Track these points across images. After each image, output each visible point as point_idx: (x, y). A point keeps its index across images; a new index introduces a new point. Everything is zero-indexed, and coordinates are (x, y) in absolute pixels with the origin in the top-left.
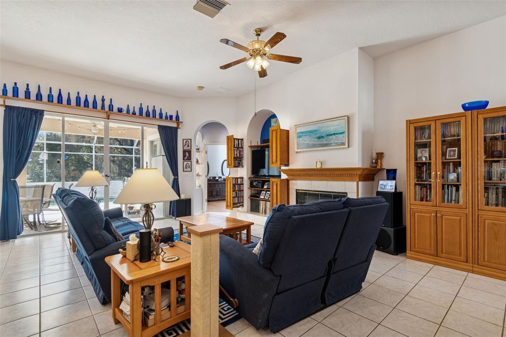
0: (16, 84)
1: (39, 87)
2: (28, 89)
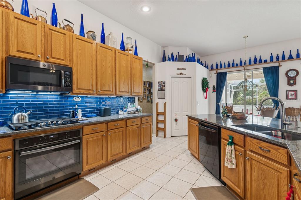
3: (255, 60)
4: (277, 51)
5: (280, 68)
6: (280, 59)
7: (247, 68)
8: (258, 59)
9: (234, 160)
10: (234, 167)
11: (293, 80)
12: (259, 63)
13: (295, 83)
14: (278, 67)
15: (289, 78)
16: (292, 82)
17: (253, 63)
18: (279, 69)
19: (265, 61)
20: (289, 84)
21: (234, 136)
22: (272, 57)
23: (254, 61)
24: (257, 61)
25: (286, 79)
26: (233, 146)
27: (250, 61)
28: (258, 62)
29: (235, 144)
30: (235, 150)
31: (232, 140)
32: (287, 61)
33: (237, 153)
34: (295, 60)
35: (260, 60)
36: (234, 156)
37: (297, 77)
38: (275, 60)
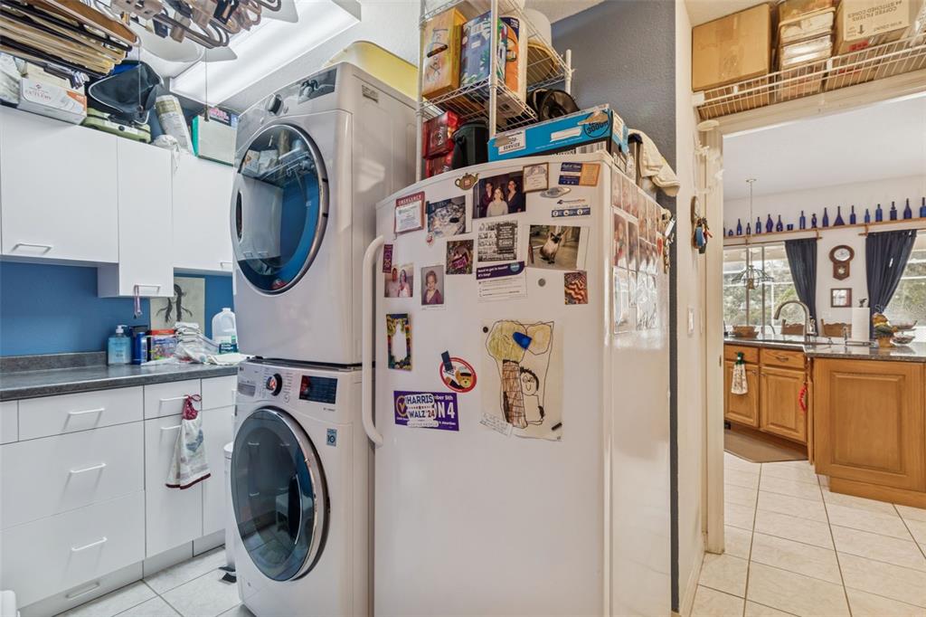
0: (879, 205)
1: (907, 201)
2: (893, 208)
3: (770, 223)
4: (813, 208)
5: (819, 242)
6: (819, 224)
7: (752, 240)
8: (775, 222)
9: (744, 384)
10: (745, 391)
11: (844, 267)
12: (778, 230)
13: (847, 275)
14: (815, 240)
15: (837, 264)
16: (841, 271)
17: (764, 229)
18: (816, 244)
19: (790, 228)
20: (837, 276)
21: (744, 352)
22: (803, 219)
23: (767, 227)
24: (772, 226)
25: (831, 265)
26: (743, 366)
27: (759, 225)
28: (774, 229)
29: (745, 362)
30: (746, 370)
31: (742, 358)
32: (831, 228)
33: (749, 373)
34: (848, 226)
35: (780, 224)
36: (744, 377)
37: (851, 263)
38: (809, 225)
